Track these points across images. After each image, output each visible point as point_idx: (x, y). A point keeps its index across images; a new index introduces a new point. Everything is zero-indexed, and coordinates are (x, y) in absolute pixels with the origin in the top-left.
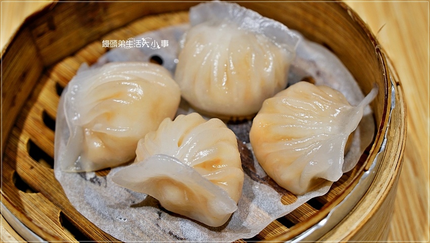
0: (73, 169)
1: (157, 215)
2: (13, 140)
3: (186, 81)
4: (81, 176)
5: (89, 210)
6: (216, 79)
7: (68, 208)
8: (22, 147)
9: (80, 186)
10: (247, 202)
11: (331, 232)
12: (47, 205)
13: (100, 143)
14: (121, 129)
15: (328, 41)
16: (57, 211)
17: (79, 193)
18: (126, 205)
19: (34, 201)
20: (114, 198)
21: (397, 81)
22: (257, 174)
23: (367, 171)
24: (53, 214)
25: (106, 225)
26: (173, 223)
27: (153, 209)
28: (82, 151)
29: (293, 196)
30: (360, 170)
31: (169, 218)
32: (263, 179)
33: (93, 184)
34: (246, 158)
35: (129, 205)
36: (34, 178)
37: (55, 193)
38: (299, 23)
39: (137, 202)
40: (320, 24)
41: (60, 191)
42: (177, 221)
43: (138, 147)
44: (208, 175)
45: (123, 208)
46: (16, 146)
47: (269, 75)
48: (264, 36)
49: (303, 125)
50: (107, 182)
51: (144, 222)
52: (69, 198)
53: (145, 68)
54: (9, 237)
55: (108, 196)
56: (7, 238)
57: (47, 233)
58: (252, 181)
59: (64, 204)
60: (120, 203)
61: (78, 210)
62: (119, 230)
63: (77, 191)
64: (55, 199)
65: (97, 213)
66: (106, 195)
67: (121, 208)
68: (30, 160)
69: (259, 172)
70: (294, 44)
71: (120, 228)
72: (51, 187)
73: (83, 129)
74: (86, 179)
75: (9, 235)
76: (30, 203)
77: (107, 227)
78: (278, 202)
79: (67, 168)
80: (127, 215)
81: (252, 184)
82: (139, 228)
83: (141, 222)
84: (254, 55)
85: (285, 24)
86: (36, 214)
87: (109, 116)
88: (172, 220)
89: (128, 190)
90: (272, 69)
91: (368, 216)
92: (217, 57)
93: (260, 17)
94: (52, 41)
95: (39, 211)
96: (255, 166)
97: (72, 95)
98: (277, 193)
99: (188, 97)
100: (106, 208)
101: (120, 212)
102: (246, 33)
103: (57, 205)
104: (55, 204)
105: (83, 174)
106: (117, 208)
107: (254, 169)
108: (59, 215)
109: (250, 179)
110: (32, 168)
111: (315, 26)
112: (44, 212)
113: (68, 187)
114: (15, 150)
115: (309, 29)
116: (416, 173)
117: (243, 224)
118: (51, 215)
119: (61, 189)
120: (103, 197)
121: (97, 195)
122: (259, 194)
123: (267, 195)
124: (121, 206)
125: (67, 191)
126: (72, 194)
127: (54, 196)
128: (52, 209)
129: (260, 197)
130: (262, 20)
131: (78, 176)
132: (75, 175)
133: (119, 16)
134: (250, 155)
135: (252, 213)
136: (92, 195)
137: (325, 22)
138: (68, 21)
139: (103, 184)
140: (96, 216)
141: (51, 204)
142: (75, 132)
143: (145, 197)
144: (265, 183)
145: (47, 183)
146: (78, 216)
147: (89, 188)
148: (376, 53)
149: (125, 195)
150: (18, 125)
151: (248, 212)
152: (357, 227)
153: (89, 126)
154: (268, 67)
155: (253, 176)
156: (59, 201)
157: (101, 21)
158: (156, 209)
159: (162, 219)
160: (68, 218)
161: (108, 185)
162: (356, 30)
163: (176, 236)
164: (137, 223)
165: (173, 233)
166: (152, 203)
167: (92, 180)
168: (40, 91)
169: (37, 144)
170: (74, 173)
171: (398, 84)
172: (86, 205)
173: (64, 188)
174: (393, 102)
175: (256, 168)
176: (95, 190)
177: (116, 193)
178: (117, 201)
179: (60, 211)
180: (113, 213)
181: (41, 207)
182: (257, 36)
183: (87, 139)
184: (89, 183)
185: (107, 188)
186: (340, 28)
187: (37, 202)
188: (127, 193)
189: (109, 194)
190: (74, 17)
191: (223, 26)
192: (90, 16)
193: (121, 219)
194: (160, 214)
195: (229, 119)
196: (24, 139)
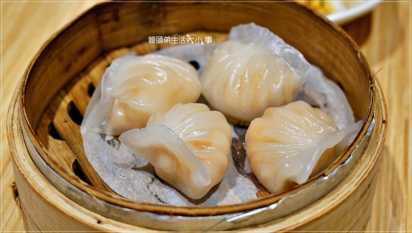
0: (97, 130)
1: (150, 180)
2: (59, 98)
3: (208, 81)
4: (102, 137)
5: (98, 163)
6: (231, 84)
7: (82, 157)
8: (64, 104)
9: (97, 144)
10: (227, 187)
11: (282, 219)
12: (67, 151)
13: (122, 112)
14: (141, 103)
15: (341, 80)
16: (73, 157)
17: (95, 148)
18: (128, 166)
19: (58, 146)
20: (121, 159)
21: (384, 119)
22: (245, 169)
23: (326, 176)
24: (69, 159)
25: (107, 177)
26: (161, 189)
27: (149, 175)
28: (108, 117)
29: (268, 193)
30: (320, 174)
31: (159, 184)
32: (248, 174)
33: (108, 145)
34: (240, 155)
35: (131, 167)
36: (65, 129)
37: (76, 144)
38: (322, 62)
39: (138, 166)
40: (338, 64)
41: (81, 143)
42: (165, 188)
43: (149, 120)
44: (196, 151)
45: (126, 168)
46: (60, 103)
47: (276, 90)
48: (282, 59)
49: (288, 132)
50: (121, 146)
51: (138, 182)
52: (85, 149)
53: (178, 63)
54: (25, 160)
55: (117, 156)
56: (22, 160)
57: (50, 159)
58: (239, 173)
59: (80, 153)
60: (125, 164)
61: (89, 160)
62: (115, 182)
63: (94, 146)
64: (75, 148)
65: (103, 166)
66: (115, 155)
67: (123, 167)
68: (66, 116)
69: (247, 168)
70: (305, 71)
71: (117, 182)
72: (75, 139)
73: (113, 99)
74: (104, 140)
75: (25, 158)
76: (55, 146)
77: (107, 178)
78: (253, 194)
79: (92, 127)
80: (127, 174)
81: (237, 176)
82: (132, 185)
83: (136, 181)
84: (267, 71)
85: (302, 53)
86: (56, 156)
87: (135, 92)
88: (161, 186)
89: (134, 156)
90: (280, 86)
91: (317, 214)
92: (238, 66)
93: (284, 43)
94: (114, 30)
95: (59, 154)
96: (245, 163)
97: (112, 71)
98: (255, 188)
99: (207, 96)
100: (112, 164)
101: (122, 170)
102: (268, 53)
103: (75, 154)
104: (74, 153)
105: (103, 136)
106: (120, 167)
107: (243, 165)
108: (73, 161)
109: (237, 171)
110: (66, 121)
111: (333, 65)
112: (62, 156)
113: (88, 141)
114: (57, 106)
115: (329, 68)
116: (394, 214)
117: (218, 204)
118: (67, 159)
119: (82, 142)
120: (112, 155)
121: (108, 153)
122: (239, 185)
123: (246, 187)
124: (125, 166)
125: (86, 144)
126: (89, 148)
127: (75, 146)
128: (69, 155)
129: (240, 187)
130: (284, 46)
131: (99, 136)
132: (97, 134)
133: (175, 25)
134: (244, 154)
135: (228, 197)
136: (105, 152)
137: (341, 63)
138: (131, 17)
139: (116, 147)
140: (101, 168)
141: (71, 151)
142: (106, 100)
143: (146, 164)
144: (248, 178)
145: (73, 136)
146: (88, 165)
147: (104, 147)
148: (370, 90)
149: (131, 158)
150: (67, 87)
151: (225, 196)
152: (305, 221)
153: (118, 97)
154: (277, 84)
155: (240, 170)
156: (77, 150)
157: (159, 25)
158: (152, 175)
159: (154, 183)
160: (80, 165)
161: (120, 149)
162: (361, 71)
163: (160, 199)
164: (132, 181)
165: (159, 197)
166: (150, 169)
167: (109, 142)
168: (93, 67)
169: (77, 106)
170: (96, 133)
171: (384, 122)
172: (97, 158)
173: (84, 141)
174: (370, 131)
175: (245, 165)
176: (108, 149)
177: (124, 155)
178: (123, 162)
179: (75, 158)
180: (116, 169)
181: (61, 152)
182: (276, 58)
183: (114, 107)
184: (106, 143)
185: (118, 151)
186: (351, 69)
187: (60, 147)
188: (133, 158)
189: (118, 155)
190: (136, 15)
191: (252, 44)
192: (150, 18)
193: (120, 175)
194: (153, 180)
195: (237, 122)
196: (68, 99)
